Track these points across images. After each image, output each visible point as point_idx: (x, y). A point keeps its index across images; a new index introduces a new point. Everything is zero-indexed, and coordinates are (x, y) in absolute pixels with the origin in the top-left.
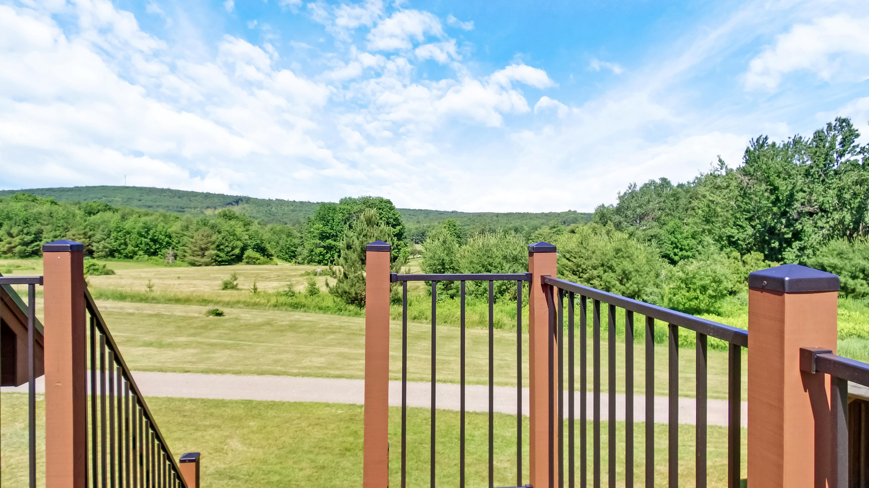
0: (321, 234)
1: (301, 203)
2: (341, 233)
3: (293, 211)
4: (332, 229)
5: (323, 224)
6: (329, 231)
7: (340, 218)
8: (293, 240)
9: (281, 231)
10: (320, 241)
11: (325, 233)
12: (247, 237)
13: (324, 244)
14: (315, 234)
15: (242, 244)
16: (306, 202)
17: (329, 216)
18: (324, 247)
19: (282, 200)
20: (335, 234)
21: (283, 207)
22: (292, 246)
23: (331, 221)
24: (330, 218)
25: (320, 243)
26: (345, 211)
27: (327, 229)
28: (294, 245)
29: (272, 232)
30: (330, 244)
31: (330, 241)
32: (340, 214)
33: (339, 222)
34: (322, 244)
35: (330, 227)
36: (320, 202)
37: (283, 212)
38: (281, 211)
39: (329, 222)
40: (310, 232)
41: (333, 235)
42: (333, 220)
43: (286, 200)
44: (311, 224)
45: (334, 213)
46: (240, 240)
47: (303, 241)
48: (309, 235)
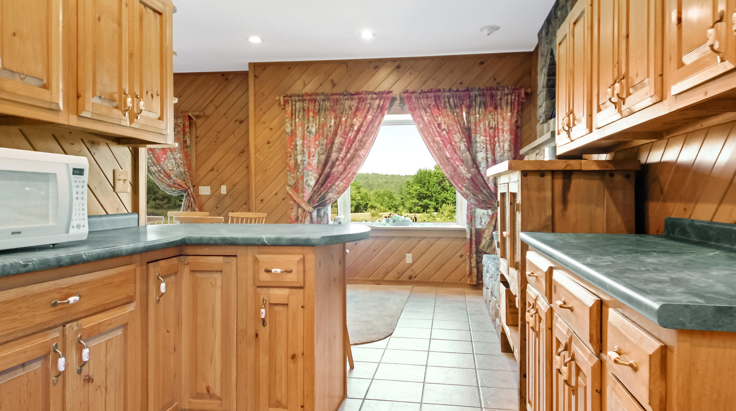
0: (418, 195)
1: (393, 176)
2: (435, 194)
3: (386, 183)
4: (428, 190)
5: (420, 186)
6: (426, 192)
7: (435, 181)
8: (394, 202)
9: (385, 194)
10: (419, 201)
11: (422, 194)
12: (359, 198)
13: (422, 204)
14: (413, 195)
15: (356, 203)
16: (396, 175)
17: (426, 180)
18: (421, 206)
19: (376, 174)
20: (430, 195)
21: (378, 179)
22: (392, 206)
23: (427, 184)
24: (426, 181)
25: (418, 203)
26: (439, 175)
27: (424, 191)
28: (395, 206)
29: (377, 195)
30: (426, 203)
31: (426, 201)
32: (435, 178)
33: (434, 185)
34: (420, 203)
35: (426, 188)
36: (408, 175)
37: (378, 184)
38: (376, 183)
39: (425, 185)
40: (409, 193)
41: (429, 196)
42: (429, 183)
43: (380, 174)
44: (410, 186)
45: (430, 177)
46: (355, 200)
47: (403, 202)
48: (408, 196)
